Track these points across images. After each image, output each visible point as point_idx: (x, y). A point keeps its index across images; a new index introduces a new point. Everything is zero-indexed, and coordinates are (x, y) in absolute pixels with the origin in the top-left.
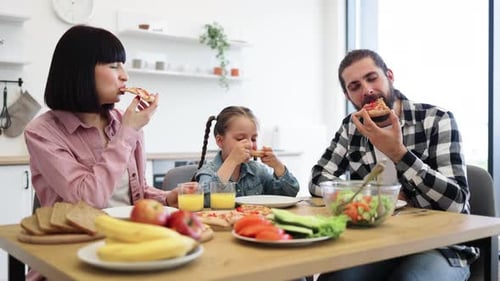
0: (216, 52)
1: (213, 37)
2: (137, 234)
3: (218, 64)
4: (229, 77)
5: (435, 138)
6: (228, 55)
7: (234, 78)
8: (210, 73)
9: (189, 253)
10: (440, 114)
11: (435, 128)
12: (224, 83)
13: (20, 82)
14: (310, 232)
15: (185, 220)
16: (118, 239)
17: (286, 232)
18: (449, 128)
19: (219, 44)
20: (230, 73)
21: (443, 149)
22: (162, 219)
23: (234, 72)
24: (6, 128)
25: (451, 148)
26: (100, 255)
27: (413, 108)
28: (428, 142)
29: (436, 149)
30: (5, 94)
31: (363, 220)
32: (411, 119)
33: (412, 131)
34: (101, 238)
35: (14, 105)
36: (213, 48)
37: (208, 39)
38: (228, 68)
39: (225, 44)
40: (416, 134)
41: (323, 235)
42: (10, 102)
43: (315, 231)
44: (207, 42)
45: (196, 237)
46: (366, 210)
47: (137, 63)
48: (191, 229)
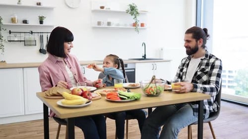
1: (132, 10)
3: (134, 22)
4: (140, 27)
5: (213, 67)
6: (138, 18)
7: (142, 28)
8: (131, 26)
9: (87, 103)
10: (217, 59)
12: (137, 30)
14: (127, 98)
15: (87, 94)
17: (120, 98)
19: (135, 13)
20: (140, 25)
21: (215, 71)
22: (80, 93)
23: (142, 25)
25: (218, 71)
26: (62, 103)
27: (209, 54)
28: (210, 67)
30: (47, 38)
32: (207, 57)
33: (205, 62)
34: (64, 98)
36: (132, 15)
38: (139, 23)
39: (137, 13)
40: (207, 63)
41: (130, 99)
43: (128, 98)
44: (129, 12)
45: (89, 99)
46: (152, 91)
47: (99, 23)
48: (88, 97)
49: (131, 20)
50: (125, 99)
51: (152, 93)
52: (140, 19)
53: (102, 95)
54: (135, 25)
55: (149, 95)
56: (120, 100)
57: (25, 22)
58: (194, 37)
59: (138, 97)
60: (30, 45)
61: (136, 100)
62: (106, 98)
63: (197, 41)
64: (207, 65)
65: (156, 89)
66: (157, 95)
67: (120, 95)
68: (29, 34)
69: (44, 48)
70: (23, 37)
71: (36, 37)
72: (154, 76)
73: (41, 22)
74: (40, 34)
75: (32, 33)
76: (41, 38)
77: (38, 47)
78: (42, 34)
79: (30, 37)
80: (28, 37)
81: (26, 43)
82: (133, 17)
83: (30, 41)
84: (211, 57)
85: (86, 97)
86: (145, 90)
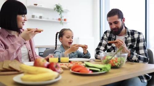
0: (59, 13)
1: (58, 8)
2: (36, 71)
3: (60, 17)
4: (63, 21)
6: (62, 14)
7: (65, 21)
8: (57, 20)
10: (139, 33)
12: (61, 23)
14: (99, 70)
16: (29, 73)
17: (90, 70)
19: (60, 11)
20: (63, 20)
23: (65, 20)
25: (143, 44)
26: (22, 79)
27: (130, 31)
28: (136, 42)
29: (139, 44)
31: (115, 66)
34: (22, 73)
36: (58, 12)
37: (57, 9)
38: (63, 19)
39: (62, 11)
41: (104, 71)
44: (56, 10)
45: (58, 72)
47: (33, 16)
49: (57, 15)
50: (97, 71)
52: (64, 16)
54: (59, 19)
67: (88, 66)
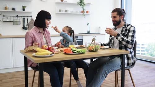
1: (81, 3)
3: (82, 10)
4: (86, 13)
5: (129, 31)
6: (85, 7)
9: (51, 54)
10: (132, 26)
11: (129, 29)
12: (84, 15)
13: (31, 16)
16: (39, 52)
18: (133, 29)
19: (82, 4)
20: (86, 12)
21: (131, 34)
22: (47, 48)
23: (87, 12)
24: (28, 28)
25: (133, 34)
27: (127, 24)
28: (127, 32)
30: (28, 19)
32: (126, 26)
33: (125, 29)
35: (30, 22)
36: (81, 6)
39: (84, 5)
41: (78, 53)
42: (29, 22)
44: (79, 4)
45: (53, 52)
46: (93, 48)
47: (60, 11)
48: (52, 51)
49: (80, 9)
50: (75, 52)
51: (93, 49)
52: (86, 8)
53: (61, 51)
54: (83, 12)
55: (91, 51)
56: (72, 53)
57: (13, 9)
58: (118, 14)
59: (84, 52)
60: (17, 24)
61: (82, 53)
62: (63, 52)
63: (120, 17)
64: (126, 30)
65: (95, 47)
66: (96, 51)
67: (72, 50)
68: (16, 17)
69: (26, 26)
70: (12, 19)
71: (21, 19)
72: (94, 38)
73: (24, 10)
74: (23, 17)
75: (18, 16)
76: (24, 20)
77: (21, 26)
78: (24, 17)
79: (17, 19)
80: (16, 19)
81: (14, 23)
82: (82, 7)
83: (17, 22)
84: (128, 26)
85: (51, 51)
86: (88, 48)
